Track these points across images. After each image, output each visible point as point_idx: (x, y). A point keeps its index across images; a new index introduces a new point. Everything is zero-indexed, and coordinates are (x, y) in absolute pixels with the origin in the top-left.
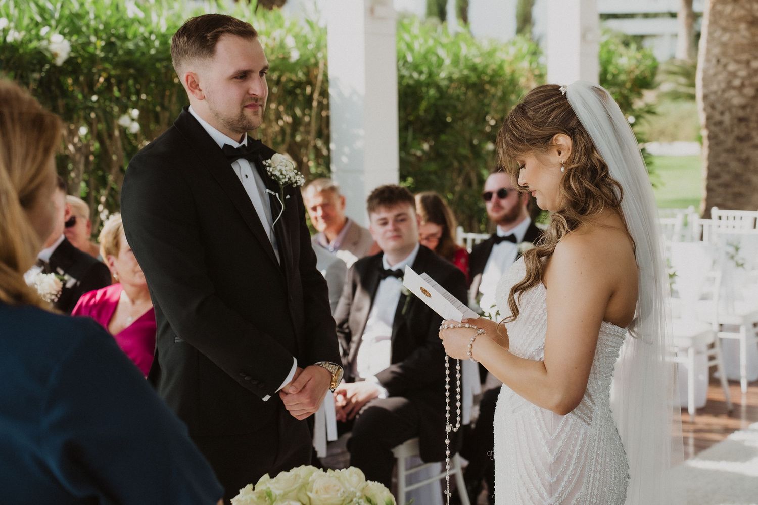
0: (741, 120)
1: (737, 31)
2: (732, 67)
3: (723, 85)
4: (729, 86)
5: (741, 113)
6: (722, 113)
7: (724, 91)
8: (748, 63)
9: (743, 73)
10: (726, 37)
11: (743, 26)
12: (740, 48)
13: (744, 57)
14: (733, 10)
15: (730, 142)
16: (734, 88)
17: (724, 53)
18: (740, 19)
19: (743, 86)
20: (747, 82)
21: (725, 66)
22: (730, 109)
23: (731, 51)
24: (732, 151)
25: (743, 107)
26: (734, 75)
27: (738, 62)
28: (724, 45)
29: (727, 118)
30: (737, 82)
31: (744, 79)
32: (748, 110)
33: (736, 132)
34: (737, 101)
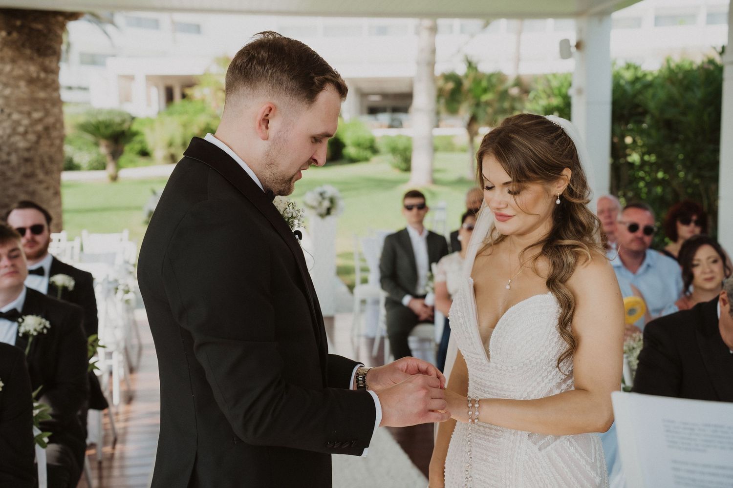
0: (27, 160)
1: (18, 87)
2: (15, 116)
3: (8, 131)
4: (14, 132)
5: (26, 155)
6: (9, 154)
7: (9, 136)
8: (29, 114)
9: (26, 122)
10: (7, 92)
11: (22, 84)
12: (20, 102)
13: (26, 108)
14: (12, 70)
15: (17, 178)
16: (19, 134)
17: (7, 105)
18: (20, 78)
19: (26, 133)
20: (30, 130)
21: (9, 115)
22: (16, 150)
23: (13, 104)
24: (19, 185)
25: (28, 150)
26: (18, 123)
27: (21, 112)
28: (6, 98)
29: (14, 159)
30: (21, 129)
31: (27, 127)
32: (32, 152)
33: (23, 170)
34: (22, 144)
